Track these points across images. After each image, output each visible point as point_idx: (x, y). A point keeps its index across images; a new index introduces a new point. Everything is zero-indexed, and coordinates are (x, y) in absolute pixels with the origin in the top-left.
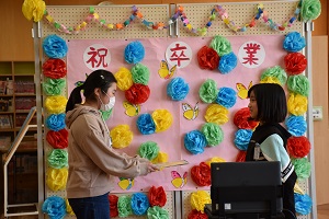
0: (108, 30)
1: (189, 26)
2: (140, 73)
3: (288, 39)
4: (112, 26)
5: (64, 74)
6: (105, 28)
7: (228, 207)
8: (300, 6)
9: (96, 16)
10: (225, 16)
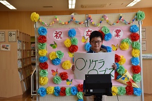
0: (62, 25)
1: (93, 23)
2: (74, 41)
3: (132, 28)
4: (63, 23)
5: (45, 41)
6: (61, 24)
7: (91, 91)
8: (136, 15)
9: (58, 19)
10: (107, 19)
